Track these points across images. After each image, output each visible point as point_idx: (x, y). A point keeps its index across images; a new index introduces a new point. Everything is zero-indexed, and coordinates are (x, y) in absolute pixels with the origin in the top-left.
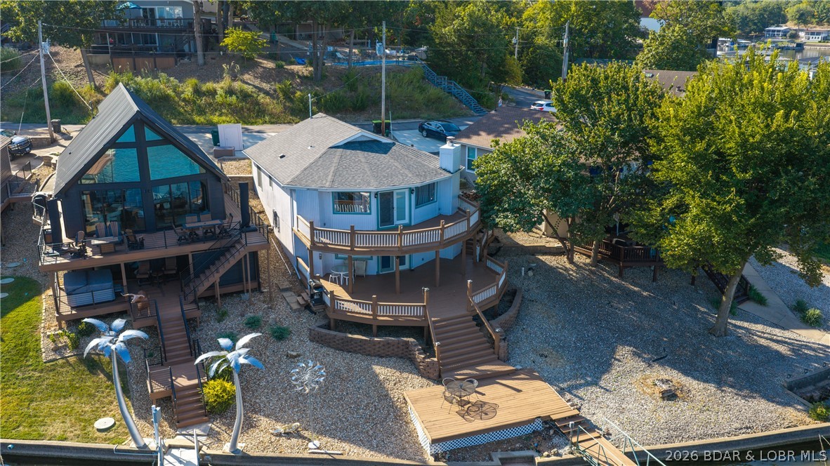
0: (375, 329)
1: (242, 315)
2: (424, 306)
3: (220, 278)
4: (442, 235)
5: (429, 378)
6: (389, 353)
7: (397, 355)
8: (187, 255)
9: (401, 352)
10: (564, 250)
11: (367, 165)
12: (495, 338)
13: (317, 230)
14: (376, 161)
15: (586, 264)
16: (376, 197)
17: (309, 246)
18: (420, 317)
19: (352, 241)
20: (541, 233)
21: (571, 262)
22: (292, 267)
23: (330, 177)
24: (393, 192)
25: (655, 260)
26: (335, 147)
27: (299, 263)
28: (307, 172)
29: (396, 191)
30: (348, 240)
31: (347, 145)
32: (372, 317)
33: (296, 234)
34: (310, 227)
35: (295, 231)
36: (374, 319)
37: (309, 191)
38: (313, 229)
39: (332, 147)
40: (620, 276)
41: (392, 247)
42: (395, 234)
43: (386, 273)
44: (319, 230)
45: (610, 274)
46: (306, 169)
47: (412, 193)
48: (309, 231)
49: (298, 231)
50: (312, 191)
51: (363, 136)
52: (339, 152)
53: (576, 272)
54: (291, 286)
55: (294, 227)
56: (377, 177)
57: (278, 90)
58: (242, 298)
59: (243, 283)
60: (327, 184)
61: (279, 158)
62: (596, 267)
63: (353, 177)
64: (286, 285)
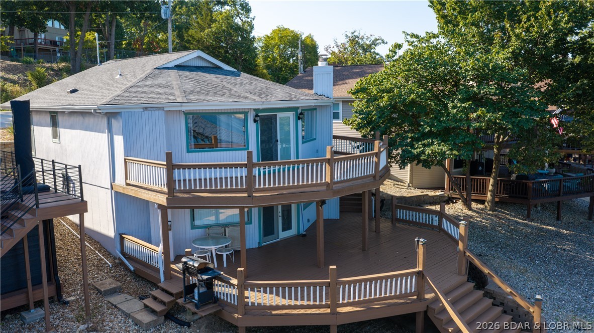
2: (419, 273)
4: (377, 164)
10: (447, 198)
11: (225, 84)
12: (534, 310)
13: (179, 167)
14: (234, 81)
15: (482, 209)
16: (255, 121)
17: (162, 200)
18: (411, 294)
19: (250, 178)
20: (407, 185)
21: (470, 209)
22: (110, 254)
23: (177, 93)
24: (276, 115)
25: (559, 195)
26: (163, 68)
27: (127, 243)
28: (133, 91)
29: (280, 115)
30: (242, 177)
31: (179, 67)
32: (329, 311)
33: (122, 192)
34: (165, 163)
35: (121, 187)
36: (334, 313)
37: (146, 112)
38: (171, 167)
39: (159, 69)
40: (528, 217)
41: (317, 185)
42: (322, 161)
43: (269, 244)
44: (184, 167)
45: (514, 217)
46: (130, 88)
47: (299, 118)
48: (163, 172)
49: (128, 184)
50: (153, 112)
51: (199, 57)
52: (173, 73)
53: (483, 219)
54: (119, 284)
55: (116, 182)
56: (251, 93)
57: (30, 78)
58: (25, 319)
59: (25, 290)
60: (179, 100)
61: (70, 94)
62: (495, 211)
63: (215, 93)
64: (109, 283)
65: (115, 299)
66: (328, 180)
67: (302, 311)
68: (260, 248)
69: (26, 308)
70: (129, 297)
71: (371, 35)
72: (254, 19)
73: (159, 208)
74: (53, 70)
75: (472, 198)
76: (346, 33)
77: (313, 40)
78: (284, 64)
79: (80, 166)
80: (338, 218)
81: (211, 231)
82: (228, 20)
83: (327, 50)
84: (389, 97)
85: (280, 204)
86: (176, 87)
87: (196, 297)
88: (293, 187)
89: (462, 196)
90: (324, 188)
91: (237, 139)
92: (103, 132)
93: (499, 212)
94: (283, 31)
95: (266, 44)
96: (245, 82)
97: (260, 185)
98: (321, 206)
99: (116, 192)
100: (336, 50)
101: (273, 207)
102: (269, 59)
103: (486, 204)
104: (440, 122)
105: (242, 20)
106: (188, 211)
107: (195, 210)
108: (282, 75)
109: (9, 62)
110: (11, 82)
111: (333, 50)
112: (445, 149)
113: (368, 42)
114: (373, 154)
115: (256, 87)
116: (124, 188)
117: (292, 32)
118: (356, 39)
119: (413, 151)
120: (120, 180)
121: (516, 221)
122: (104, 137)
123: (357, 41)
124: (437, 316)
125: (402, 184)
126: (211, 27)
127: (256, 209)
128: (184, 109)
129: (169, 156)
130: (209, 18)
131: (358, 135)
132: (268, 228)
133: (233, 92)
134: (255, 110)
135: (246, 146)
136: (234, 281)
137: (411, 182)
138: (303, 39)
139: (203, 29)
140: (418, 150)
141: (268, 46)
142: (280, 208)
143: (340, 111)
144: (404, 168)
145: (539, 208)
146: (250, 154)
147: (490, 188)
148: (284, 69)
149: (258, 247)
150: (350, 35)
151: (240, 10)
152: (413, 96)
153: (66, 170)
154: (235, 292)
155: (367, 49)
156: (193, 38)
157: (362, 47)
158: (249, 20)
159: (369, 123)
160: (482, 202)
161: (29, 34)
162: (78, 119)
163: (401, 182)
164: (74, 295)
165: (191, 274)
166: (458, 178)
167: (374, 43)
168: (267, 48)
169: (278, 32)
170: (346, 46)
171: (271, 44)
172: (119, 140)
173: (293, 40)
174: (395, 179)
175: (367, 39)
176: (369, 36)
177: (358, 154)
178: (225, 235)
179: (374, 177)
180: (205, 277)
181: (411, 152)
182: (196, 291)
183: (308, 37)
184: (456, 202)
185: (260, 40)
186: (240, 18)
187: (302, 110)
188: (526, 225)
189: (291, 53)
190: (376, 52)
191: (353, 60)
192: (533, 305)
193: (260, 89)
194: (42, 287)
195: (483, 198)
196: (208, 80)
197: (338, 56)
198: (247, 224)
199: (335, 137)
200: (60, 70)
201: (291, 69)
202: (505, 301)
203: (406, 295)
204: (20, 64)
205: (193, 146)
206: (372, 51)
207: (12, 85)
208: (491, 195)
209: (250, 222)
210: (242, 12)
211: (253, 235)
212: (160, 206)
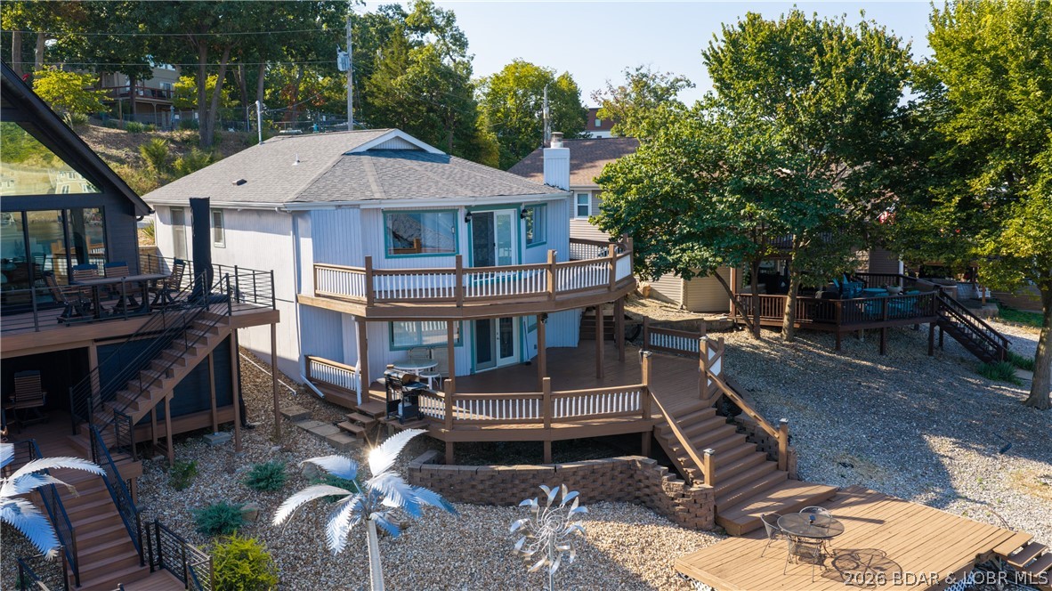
0: (548, 449)
1: (231, 471)
2: (643, 389)
3: (175, 389)
4: (613, 273)
5: (698, 529)
6: (595, 493)
7: (609, 496)
8: (86, 350)
9: (619, 487)
10: (731, 325)
11: (430, 174)
12: (780, 437)
13: (380, 273)
14: (441, 170)
15: (777, 339)
16: (467, 220)
17: (361, 311)
18: (635, 413)
19: (460, 288)
20: (679, 307)
21: (758, 337)
22: (292, 381)
23: (374, 187)
24: (492, 213)
25: (882, 320)
26: (353, 154)
27: (315, 366)
28: (321, 185)
29: (497, 213)
30: (450, 289)
31: (373, 152)
32: (542, 426)
33: (310, 304)
34: (364, 269)
35: (309, 298)
36: (547, 428)
37: (339, 210)
38: (371, 273)
39: (348, 154)
40: (837, 349)
41: (536, 295)
42: (542, 267)
43: (485, 372)
44: (385, 273)
45: (819, 349)
46: (317, 181)
47: (522, 217)
48: (362, 279)
49: (317, 295)
50: (348, 211)
51: (397, 138)
52: (366, 159)
53: (772, 350)
54: (308, 411)
55: (303, 293)
56: (462, 186)
57: (144, 155)
58: (211, 441)
59: (210, 411)
60: (377, 196)
61: (236, 186)
62: (794, 340)
63: (419, 187)
64: (295, 410)
65: (306, 425)
66: (550, 289)
67: (514, 426)
68: (472, 376)
69: (209, 430)
70: (321, 423)
71: (669, 74)
72: (472, 58)
73: (356, 320)
74: (173, 141)
75: (762, 323)
76: (627, 70)
77: (571, 82)
78: (524, 122)
79: (272, 271)
80: (576, 346)
81: (413, 353)
82: (433, 60)
83: (595, 98)
84: (637, 190)
85: (497, 316)
86: (371, 179)
87: (400, 412)
88: (509, 297)
89: (748, 321)
90: (545, 299)
91: (445, 243)
92: (286, 234)
93: (800, 342)
94: (523, 67)
95: (493, 90)
96: (456, 170)
97: (470, 294)
98: (543, 320)
99: (302, 305)
100: (611, 99)
101: (489, 320)
102: (499, 115)
103: (783, 332)
104: (703, 221)
105: (454, 61)
106: (386, 324)
107: (394, 323)
108: (520, 139)
109: (105, 129)
110: (117, 161)
111: (605, 97)
112: (706, 254)
113: (663, 85)
114: (607, 260)
115: (469, 178)
116: (312, 299)
117: (537, 69)
118: (644, 79)
119: (668, 258)
120: (307, 290)
121: (819, 354)
122: (289, 239)
123: (646, 83)
124: (664, 436)
125: (672, 306)
126: (406, 73)
127: (468, 322)
128: (383, 207)
129: (368, 261)
130: (403, 57)
131: (605, 237)
132: (483, 353)
133: (440, 184)
134: (466, 207)
135: (455, 252)
136: (442, 394)
137: (685, 303)
138: (556, 79)
139: (394, 75)
140: (675, 256)
141: (498, 93)
142: (498, 320)
143: (590, 204)
144: (658, 279)
145: (862, 340)
146: (459, 259)
147: (787, 309)
148: (523, 130)
149: (471, 375)
150: (635, 73)
151: (450, 45)
152: (667, 188)
153: (254, 275)
154: (442, 405)
155: (662, 95)
156: (379, 89)
157: (654, 91)
158: (465, 60)
159: (617, 221)
160: (778, 329)
161: (123, 81)
162: (254, 218)
163: (672, 303)
164: (259, 421)
165: (395, 387)
166: (746, 296)
167: (673, 87)
168: (495, 96)
169: (514, 70)
170: (628, 92)
171: (501, 90)
172: (307, 244)
173: (540, 82)
174: (664, 299)
175: (662, 80)
176: (665, 75)
177: (596, 258)
178: (431, 357)
179: (609, 287)
180: (410, 389)
181: (666, 259)
182: (400, 405)
183: (563, 76)
184: (742, 330)
185: (483, 82)
186: (451, 57)
187: (526, 206)
188: (831, 359)
189: (536, 104)
190: (678, 100)
191: (634, 116)
192: (778, 430)
193: (473, 180)
194: (233, 407)
195: (779, 325)
196: (410, 169)
197: (615, 108)
198: (456, 345)
199: (573, 241)
200: (185, 141)
201: (535, 129)
202: (756, 431)
203: (630, 414)
204: (123, 131)
205: (392, 252)
206: (671, 98)
207: (118, 164)
208: (788, 320)
209: (460, 343)
210: (454, 47)
211: (464, 360)
212: (358, 318)
